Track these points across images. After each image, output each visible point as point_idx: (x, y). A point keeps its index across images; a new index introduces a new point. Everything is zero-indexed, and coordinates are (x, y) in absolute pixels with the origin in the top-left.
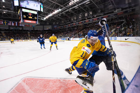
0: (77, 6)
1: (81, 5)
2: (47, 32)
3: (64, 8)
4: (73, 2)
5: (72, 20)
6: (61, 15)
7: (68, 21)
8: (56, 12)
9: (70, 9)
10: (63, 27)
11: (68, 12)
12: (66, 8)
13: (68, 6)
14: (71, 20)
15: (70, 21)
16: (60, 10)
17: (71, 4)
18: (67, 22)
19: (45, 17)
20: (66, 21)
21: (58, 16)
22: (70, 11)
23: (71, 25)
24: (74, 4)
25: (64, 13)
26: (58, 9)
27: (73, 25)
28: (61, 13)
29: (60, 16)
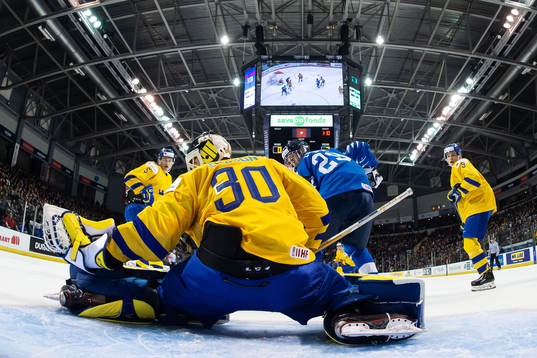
2: (430, 231)
3: (490, 61)
4: (519, 9)
6: (486, 111)
8: (456, 99)
9: (524, 60)
10: (516, 183)
11: (520, 79)
12: (499, 62)
13: (503, 40)
16: (471, 82)
17: (512, 24)
19: (414, 146)
20: (527, 145)
21: (477, 123)
22: (528, 70)
24: (531, 18)
25: (503, 92)
26: (461, 82)
28: (488, 102)
29: (486, 120)
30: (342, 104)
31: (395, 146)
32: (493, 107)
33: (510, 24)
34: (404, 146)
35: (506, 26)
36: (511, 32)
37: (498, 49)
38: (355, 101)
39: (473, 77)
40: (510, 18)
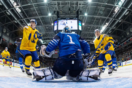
0: (127, 10)
1: (130, 8)
3: (111, 19)
4: (118, 7)
5: (128, 34)
7: (123, 36)
9: (120, 19)
11: (119, 23)
12: (114, 19)
13: (115, 14)
14: (126, 34)
15: (125, 37)
17: (117, 10)
18: (122, 39)
20: (120, 39)
22: (120, 21)
23: (127, 42)
24: (121, 9)
25: (114, 26)
26: (105, 24)
27: (129, 40)
28: (111, 29)
29: (111, 33)
30: (77, 29)
31: (90, 39)
32: (112, 30)
33: (116, 10)
34: (92, 39)
35: (115, 11)
36: (116, 12)
37: (113, 16)
38: (80, 29)
39: (107, 23)
40: (116, 9)
